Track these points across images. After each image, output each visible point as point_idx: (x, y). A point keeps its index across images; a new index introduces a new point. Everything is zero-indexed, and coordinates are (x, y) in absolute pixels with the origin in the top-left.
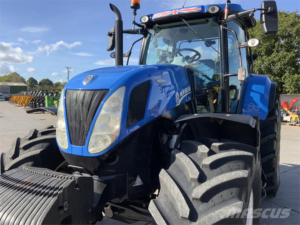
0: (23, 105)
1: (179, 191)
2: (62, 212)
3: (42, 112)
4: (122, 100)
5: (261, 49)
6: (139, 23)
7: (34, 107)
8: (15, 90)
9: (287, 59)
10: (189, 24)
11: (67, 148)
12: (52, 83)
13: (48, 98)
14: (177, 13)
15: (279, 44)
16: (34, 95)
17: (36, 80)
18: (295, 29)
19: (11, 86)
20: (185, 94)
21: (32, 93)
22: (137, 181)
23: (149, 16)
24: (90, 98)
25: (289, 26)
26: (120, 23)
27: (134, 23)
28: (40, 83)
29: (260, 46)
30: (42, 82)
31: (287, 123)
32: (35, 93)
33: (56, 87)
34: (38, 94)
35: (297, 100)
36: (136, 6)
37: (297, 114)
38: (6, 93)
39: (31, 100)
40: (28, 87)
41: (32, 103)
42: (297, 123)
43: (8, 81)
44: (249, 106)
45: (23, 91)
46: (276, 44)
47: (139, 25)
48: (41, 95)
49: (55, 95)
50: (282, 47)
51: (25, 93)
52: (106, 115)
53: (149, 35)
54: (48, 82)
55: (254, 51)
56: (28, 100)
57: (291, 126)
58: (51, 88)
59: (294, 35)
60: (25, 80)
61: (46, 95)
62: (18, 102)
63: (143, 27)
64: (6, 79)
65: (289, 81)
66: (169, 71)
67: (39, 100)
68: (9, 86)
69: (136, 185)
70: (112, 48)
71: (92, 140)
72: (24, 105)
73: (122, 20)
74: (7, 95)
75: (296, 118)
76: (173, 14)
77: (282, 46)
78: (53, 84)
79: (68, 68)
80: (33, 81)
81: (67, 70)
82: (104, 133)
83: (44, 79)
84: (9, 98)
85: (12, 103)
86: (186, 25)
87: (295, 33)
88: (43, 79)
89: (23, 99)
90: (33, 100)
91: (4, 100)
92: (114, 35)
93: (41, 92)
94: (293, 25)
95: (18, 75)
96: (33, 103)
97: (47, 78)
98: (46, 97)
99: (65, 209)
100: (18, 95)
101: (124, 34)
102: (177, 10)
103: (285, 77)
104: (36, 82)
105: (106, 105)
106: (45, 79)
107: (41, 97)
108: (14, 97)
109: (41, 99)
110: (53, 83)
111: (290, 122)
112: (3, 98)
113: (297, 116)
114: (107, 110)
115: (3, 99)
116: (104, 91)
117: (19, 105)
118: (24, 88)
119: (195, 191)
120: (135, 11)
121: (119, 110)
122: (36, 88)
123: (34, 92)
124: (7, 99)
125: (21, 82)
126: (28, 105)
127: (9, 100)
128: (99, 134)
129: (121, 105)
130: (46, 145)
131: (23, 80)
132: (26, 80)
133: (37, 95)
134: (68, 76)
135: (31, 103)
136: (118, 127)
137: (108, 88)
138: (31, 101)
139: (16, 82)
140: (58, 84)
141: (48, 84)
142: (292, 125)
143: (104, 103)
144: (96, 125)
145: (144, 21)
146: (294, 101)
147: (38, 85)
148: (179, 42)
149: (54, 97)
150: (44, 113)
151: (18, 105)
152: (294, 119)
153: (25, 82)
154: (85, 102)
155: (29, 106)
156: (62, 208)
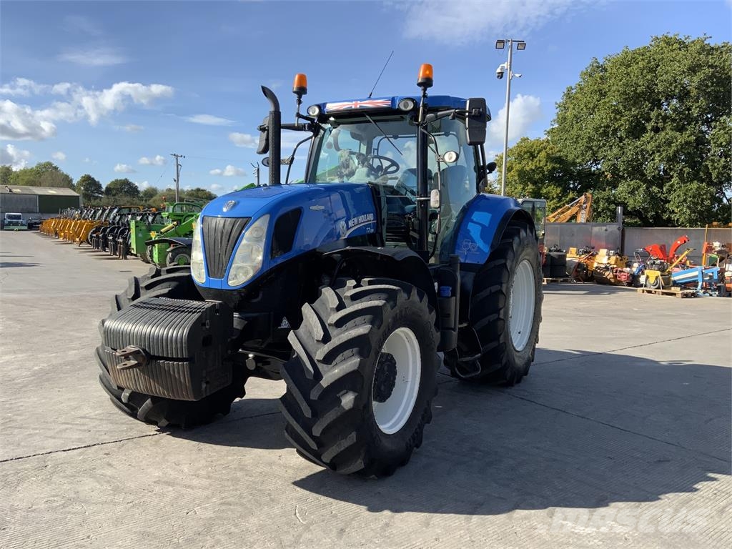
0: (74, 241)
1: (317, 319)
2: (204, 328)
3: (121, 257)
4: (265, 229)
5: (619, 123)
6: (305, 114)
7: (101, 244)
8: (52, 206)
9: (674, 148)
10: (374, 121)
11: (204, 281)
12: (136, 189)
13: (136, 227)
14: (358, 107)
15: (660, 114)
16: (99, 219)
17: (98, 182)
18: (696, 79)
19: (40, 196)
20: (358, 224)
21: (95, 212)
22: (284, 323)
23: (319, 106)
24: (231, 227)
25: (684, 72)
26: (277, 115)
27: (299, 116)
28: (109, 190)
29: (618, 117)
30: (112, 187)
31: (639, 289)
32: (102, 214)
33: (146, 200)
34: (108, 215)
35: (685, 242)
36: (301, 91)
37: (659, 270)
38: (29, 212)
39: (94, 229)
40: (81, 198)
41: (97, 236)
42: (659, 288)
43: (33, 184)
44: (464, 243)
45: (71, 209)
46: (653, 114)
47: (306, 118)
48: (118, 218)
49: (150, 219)
50: (664, 122)
51: (77, 213)
52: (248, 246)
53: (322, 132)
54: (125, 188)
55: (604, 127)
56: (87, 230)
57: (645, 293)
58: (134, 202)
59: (694, 93)
60: (71, 180)
61: (132, 219)
62: (62, 234)
63: (312, 120)
64: (26, 178)
65: (679, 196)
66: (341, 194)
67: (112, 230)
68: (36, 195)
69: (282, 327)
70: (265, 151)
71: (232, 272)
72: (77, 240)
73: (281, 111)
74: (33, 218)
75: (657, 278)
76: (353, 107)
77: (665, 118)
78: (138, 192)
79: (177, 156)
80: (90, 184)
81: (175, 160)
82: (244, 264)
83: (117, 180)
84: (36, 223)
85: (46, 235)
86: (369, 122)
87: (696, 89)
88: (113, 180)
89: (75, 226)
90: (97, 230)
91: (26, 228)
92: (268, 130)
93: (117, 212)
94: (693, 70)
95: (56, 168)
96: (101, 235)
97: (124, 178)
98: (133, 224)
99: (207, 327)
100: (60, 218)
101: (282, 130)
102: (359, 102)
103: (672, 186)
104: (98, 186)
105: (247, 234)
106: (121, 180)
107: (118, 223)
108: (51, 222)
109: (119, 228)
110: (139, 189)
111: (645, 286)
112: (22, 225)
113: (659, 273)
114: (248, 240)
115: (24, 225)
116: (245, 220)
117: (65, 240)
118: (71, 202)
119: (331, 318)
120: (300, 97)
121: (261, 241)
122: (98, 200)
123: (100, 212)
124: (32, 227)
125: (63, 187)
126: (87, 240)
127: (38, 228)
128: (239, 265)
129: (265, 235)
130: (174, 284)
131: (67, 182)
132: (75, 182)
133: (106, 218)
134: (178, 176)
135: (95, 235)
136: (260, 258)
137: (250, 216)
138: (94, 232)
139: (52, 186)
140: (151, 193)
141: (127, 191)
142: (649, 292)
143: (246, 231)
144: (236, 255)
145: (313, 113)
146: (679, 242)
147: (102, 193)
148: (378, 138)
149: (149, 223)
150: (126, 259)
151: (61, 239)
152: (652, 280)
153: (72, 187)
154: (225, 233)
155: (89, 243)
156: (204, 324)
